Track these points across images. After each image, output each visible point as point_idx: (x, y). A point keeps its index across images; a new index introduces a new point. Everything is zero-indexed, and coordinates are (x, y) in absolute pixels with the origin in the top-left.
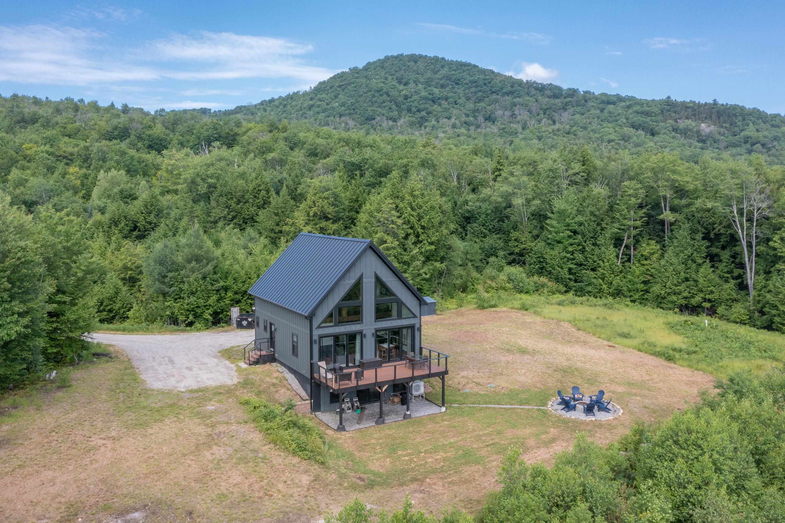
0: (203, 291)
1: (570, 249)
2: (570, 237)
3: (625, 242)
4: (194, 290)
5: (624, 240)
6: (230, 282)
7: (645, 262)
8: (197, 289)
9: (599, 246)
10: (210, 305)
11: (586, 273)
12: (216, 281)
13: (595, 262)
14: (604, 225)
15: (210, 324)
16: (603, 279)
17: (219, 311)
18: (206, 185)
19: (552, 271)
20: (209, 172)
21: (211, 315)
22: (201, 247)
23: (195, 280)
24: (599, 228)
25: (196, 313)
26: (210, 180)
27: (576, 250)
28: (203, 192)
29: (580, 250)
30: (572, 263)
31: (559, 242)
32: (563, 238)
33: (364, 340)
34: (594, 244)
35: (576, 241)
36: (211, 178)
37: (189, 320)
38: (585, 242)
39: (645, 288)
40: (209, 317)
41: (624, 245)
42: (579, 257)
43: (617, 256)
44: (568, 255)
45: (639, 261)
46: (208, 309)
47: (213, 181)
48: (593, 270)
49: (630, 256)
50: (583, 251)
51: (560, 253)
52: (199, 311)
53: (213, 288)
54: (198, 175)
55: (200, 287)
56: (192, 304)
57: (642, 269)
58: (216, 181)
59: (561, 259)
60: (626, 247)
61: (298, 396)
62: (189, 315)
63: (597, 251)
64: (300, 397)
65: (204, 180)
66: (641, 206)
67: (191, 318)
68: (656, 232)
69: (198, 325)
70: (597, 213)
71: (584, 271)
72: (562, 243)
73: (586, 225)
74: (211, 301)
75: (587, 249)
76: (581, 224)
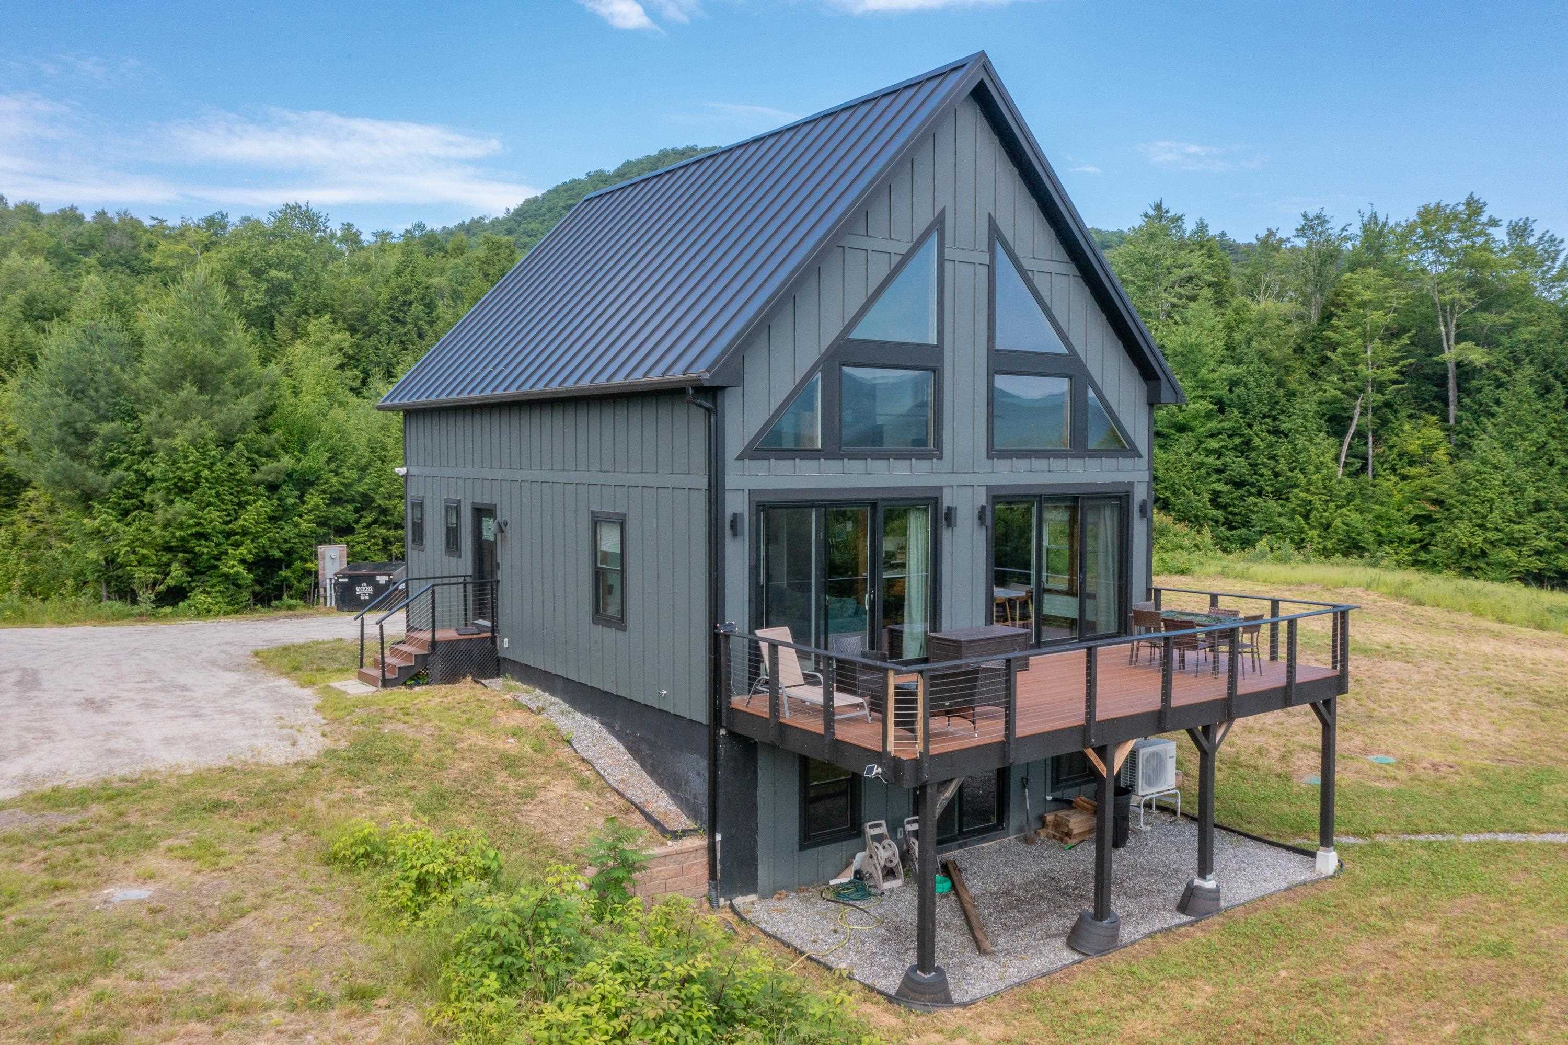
0: (218, 481)
1: (1214, 444)
2: (1209, 416)
3: (1355, 422)
4: (188, 476)
5: (1351, 419)
6: (315, 459)
7: (1414, 471)
8: (198, 476)
9: (1286, 436)
10: (245, 533)
11: (1255, 504)
12: (270, 455)
13: (1277, 475)
14: (1293, 386)
15: (245, 595)
16: (1306, 517)
17: (277, 554)
18: (264, 286)
19: (1172, 499)
20: (272, 252)
21: (250, 567)
22: (215, 341)
23: (193, 443)
24: (1281, 392)
25: (197, 556)
26: (273, 273)
27: (1226, 447)
28: (255, 304)
29: (1235, 448)
30: (1219, 481)
31: (1182, 428)
32: (1195, 418)
33: (946, 535)
34: (1276, 432)
35: (1227, 425)
36: (279, 265)
37: (170, 582)
38: (1250, 426)
39: (1419, 535)
40: (240, 569)
41: (1352, 430)
42: (1239, 466)
43: (1337, 459)
44: (1211, 459)
45: (1393, 470)
46: (237, 545)
47: (282, 274)
48: (1278, 495)
49: (1367, 459)
50: (1245, 448)
51: (1189, 455)
52: (204, 548)
53: (258, 476)
54: (242, 262)
55: (210, 467)
56: (181, 526)
57: (1406, 486)
58: (290, 276)
59: (1194, 469)
60: (1360, 434)
62: (168, 565)
63: (1283, 448)
65: (257, 274)
66: (1392, 335)
67: (177, 570)
68: (1425, 401)
69: (199, 598)
70: (1276, 354)
71: (1251, 499)
72: (1192, 430)
73: (1252, 384)
74: (248, 518)
75: (1257, 441)
76: (1233, 383)
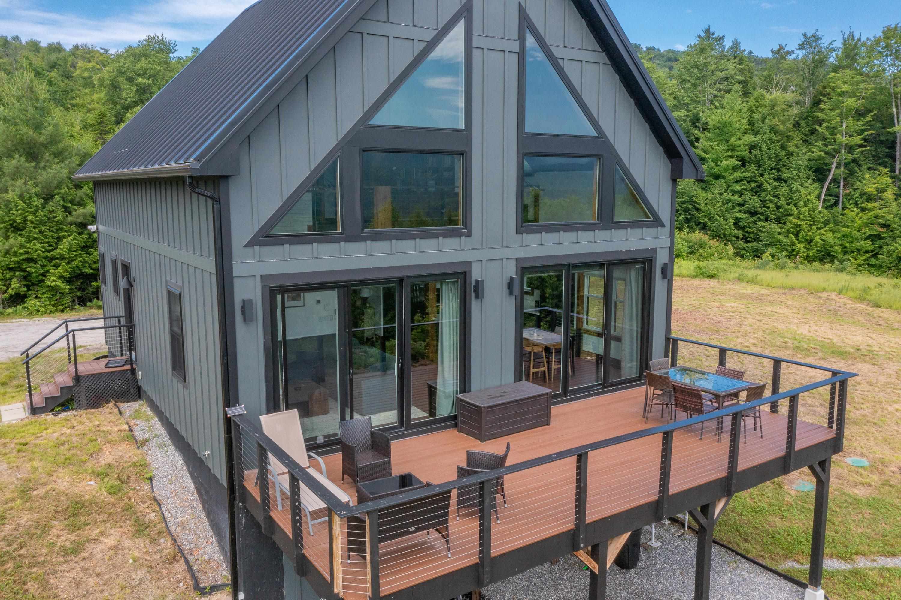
0: (42, 223)
1: (738, 187)
2: (735, 169)
3: (832, 173)
4: (19, 220)
5: (829, 170)
7: (870, 205)
8: (25, 220)
9: (786, 182)
10: (62, 258)
11: (763, 227)
12: (81, 204)
13: (778, 207)
14: (792, 149)
15: (68, 300)
16: (797, 235)
17: (89, 271)
18: (134, 88)
19: (709, 223)
21: (69, 281)
23: (21, 197)
24: (784, 153)
25: (30, 274)
26: (140, 80)
27: (745, 189)
28: (129, 100)
29: (752, 190)
30: (740, 211)
31: (717, 177)
32: (726, 170)
34: (779, 179)
35: (747, 175)
36: (143, 74)
37: (10, 291)
38: (762, 175)
39: (872, 247)
40: (59, 283)
41: (830, 178)
42: (754, 201)
43: (819, 197)
44: (736, 197)
45: (856, 204)
46: (56, 266)
47: (145, 81)
48: (778, 220)
49: (838, 197)
50: (758, 190)
51: (721, 194)
52: (32, 269)
53: (69, 219)
54: (121, 73)
55: (34, 213)
56: (15, 254)
57: (865, 216)
58: (150, 82)
59: (724, 204)
60: (835, 181)
61: (180, 567)
62: (10, 279)
63: (783, 190)
64: (190, 568)
65: (130, 80)
66: (860, 114)
67: (16, 285)
68: (880, 158)
69: (32, 302)
70: (782, 128)
71: (761, 223)
72: (724, 178)
73: (765, 148)
74: (63, 248)
75: (766, 185)
76: (752, 147)
